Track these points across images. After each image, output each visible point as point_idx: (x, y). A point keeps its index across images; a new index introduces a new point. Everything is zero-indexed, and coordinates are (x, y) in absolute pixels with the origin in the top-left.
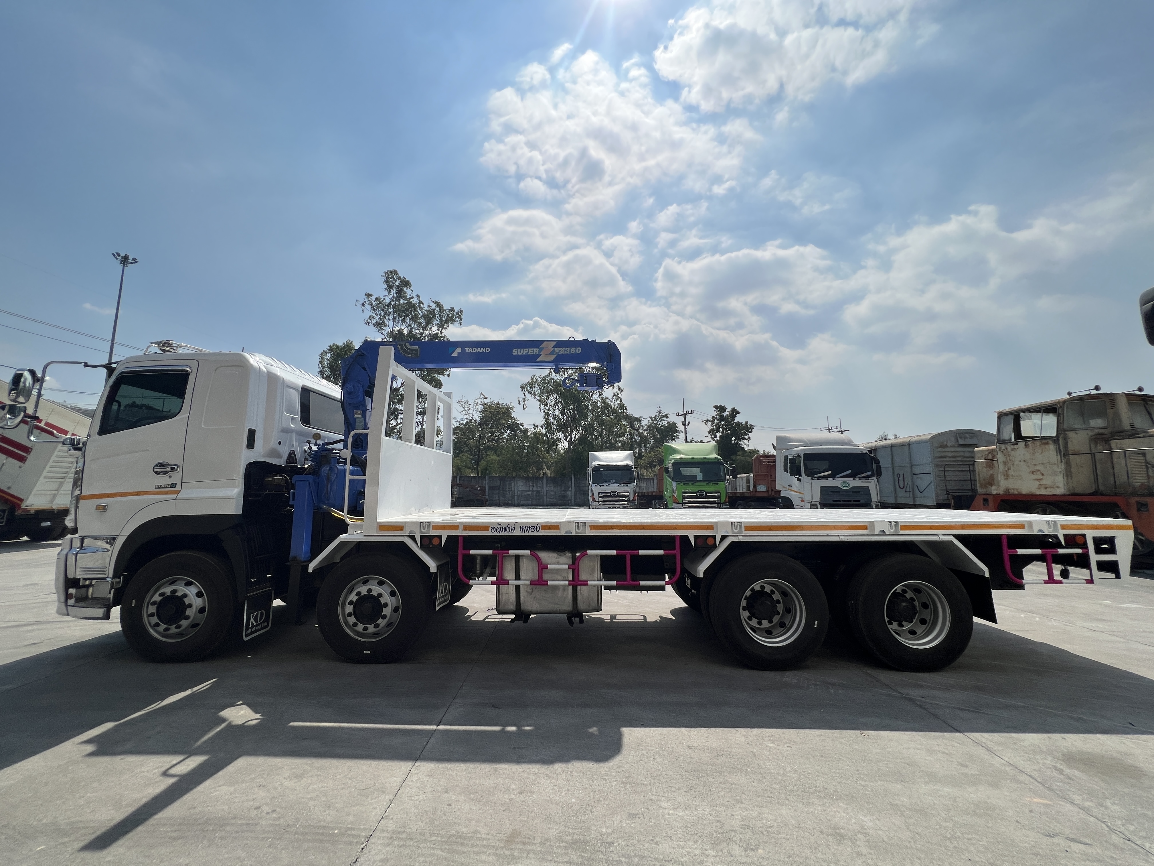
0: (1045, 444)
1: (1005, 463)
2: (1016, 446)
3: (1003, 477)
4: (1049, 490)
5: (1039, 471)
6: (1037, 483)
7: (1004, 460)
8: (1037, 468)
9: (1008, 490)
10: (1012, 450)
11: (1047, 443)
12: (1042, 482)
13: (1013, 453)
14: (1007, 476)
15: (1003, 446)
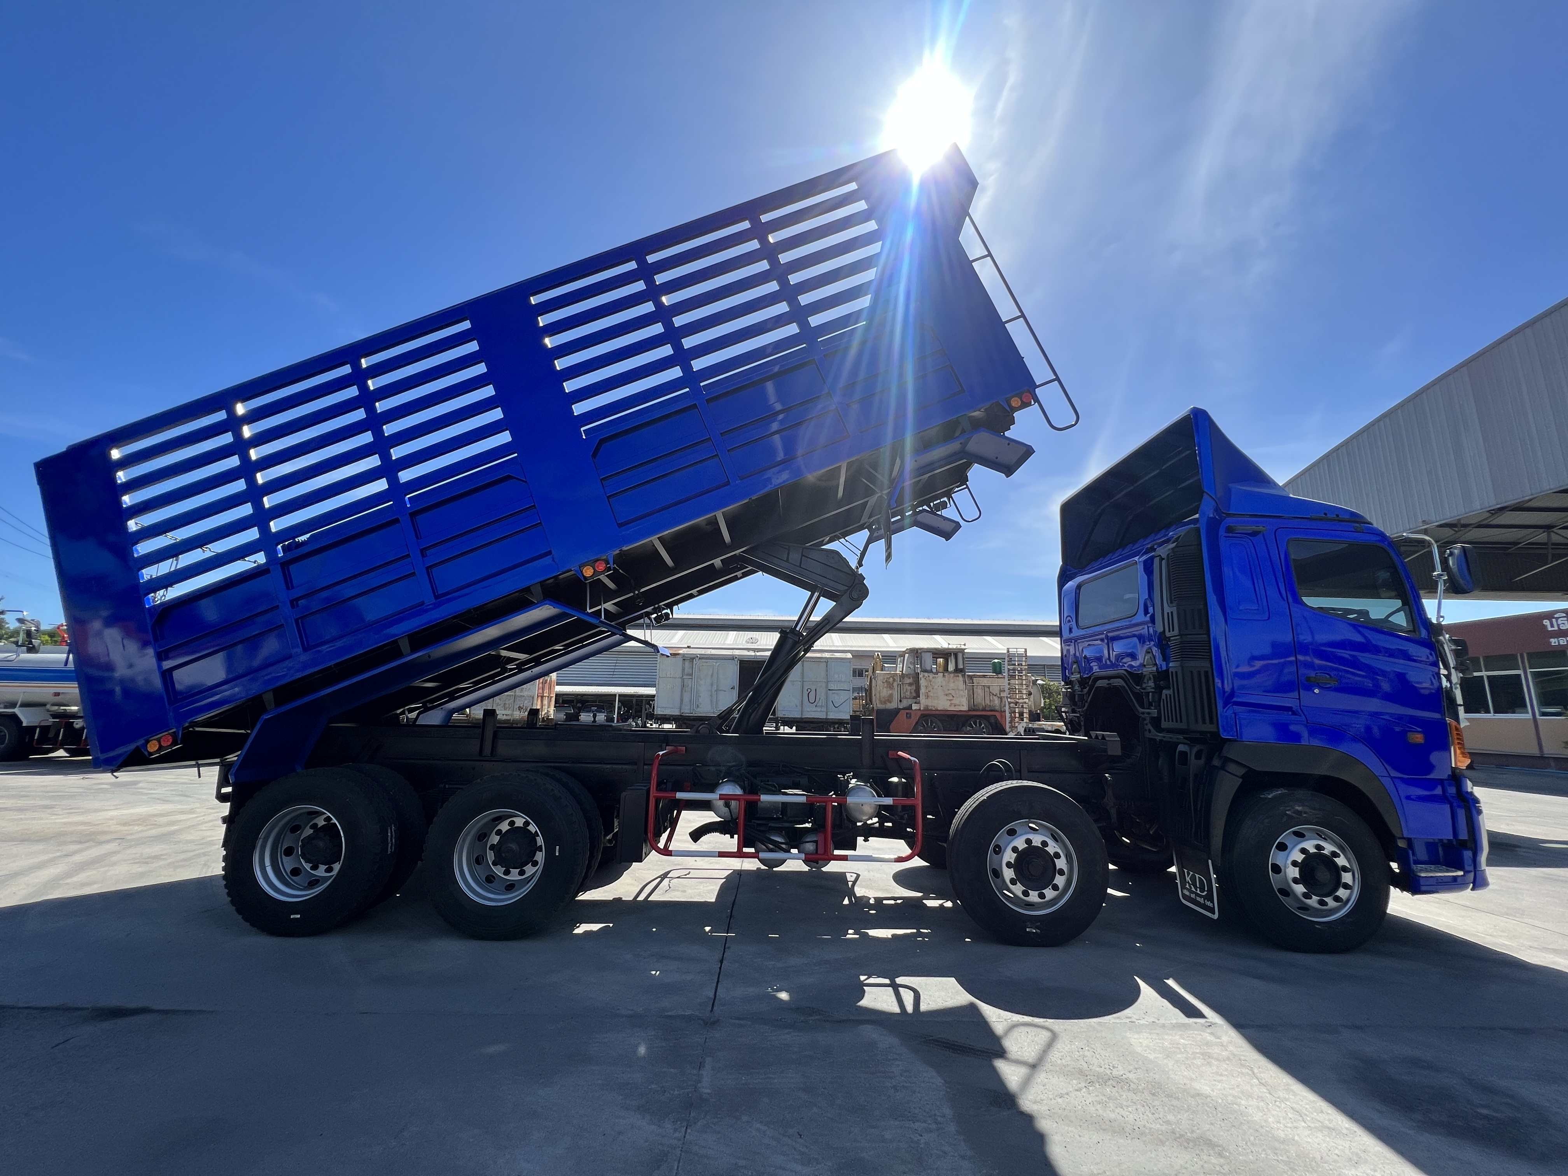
0: (956, 676)
1: (926, 687)
2: (936, 675)
3: (924, 697)
4: (957, 707)
5: (951, 694)
6: (949, 702)
7: (926, 684)
8: (950, 692)
9: (927, 706)
10: (933, 678)
11: (958, 676)
12: (952, 702)
13: (933, 680)
14: (927, 697)
15: (926, 674)
